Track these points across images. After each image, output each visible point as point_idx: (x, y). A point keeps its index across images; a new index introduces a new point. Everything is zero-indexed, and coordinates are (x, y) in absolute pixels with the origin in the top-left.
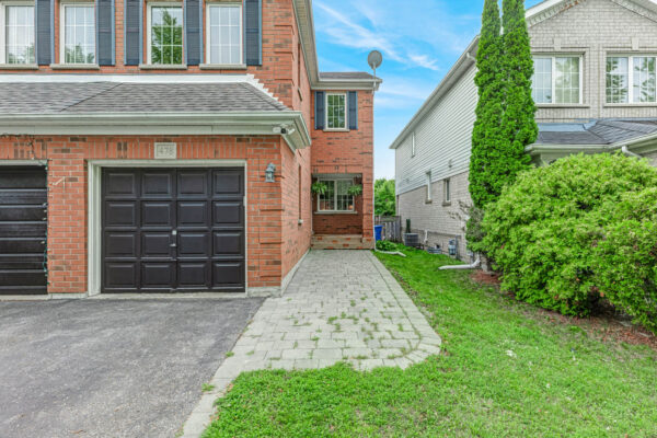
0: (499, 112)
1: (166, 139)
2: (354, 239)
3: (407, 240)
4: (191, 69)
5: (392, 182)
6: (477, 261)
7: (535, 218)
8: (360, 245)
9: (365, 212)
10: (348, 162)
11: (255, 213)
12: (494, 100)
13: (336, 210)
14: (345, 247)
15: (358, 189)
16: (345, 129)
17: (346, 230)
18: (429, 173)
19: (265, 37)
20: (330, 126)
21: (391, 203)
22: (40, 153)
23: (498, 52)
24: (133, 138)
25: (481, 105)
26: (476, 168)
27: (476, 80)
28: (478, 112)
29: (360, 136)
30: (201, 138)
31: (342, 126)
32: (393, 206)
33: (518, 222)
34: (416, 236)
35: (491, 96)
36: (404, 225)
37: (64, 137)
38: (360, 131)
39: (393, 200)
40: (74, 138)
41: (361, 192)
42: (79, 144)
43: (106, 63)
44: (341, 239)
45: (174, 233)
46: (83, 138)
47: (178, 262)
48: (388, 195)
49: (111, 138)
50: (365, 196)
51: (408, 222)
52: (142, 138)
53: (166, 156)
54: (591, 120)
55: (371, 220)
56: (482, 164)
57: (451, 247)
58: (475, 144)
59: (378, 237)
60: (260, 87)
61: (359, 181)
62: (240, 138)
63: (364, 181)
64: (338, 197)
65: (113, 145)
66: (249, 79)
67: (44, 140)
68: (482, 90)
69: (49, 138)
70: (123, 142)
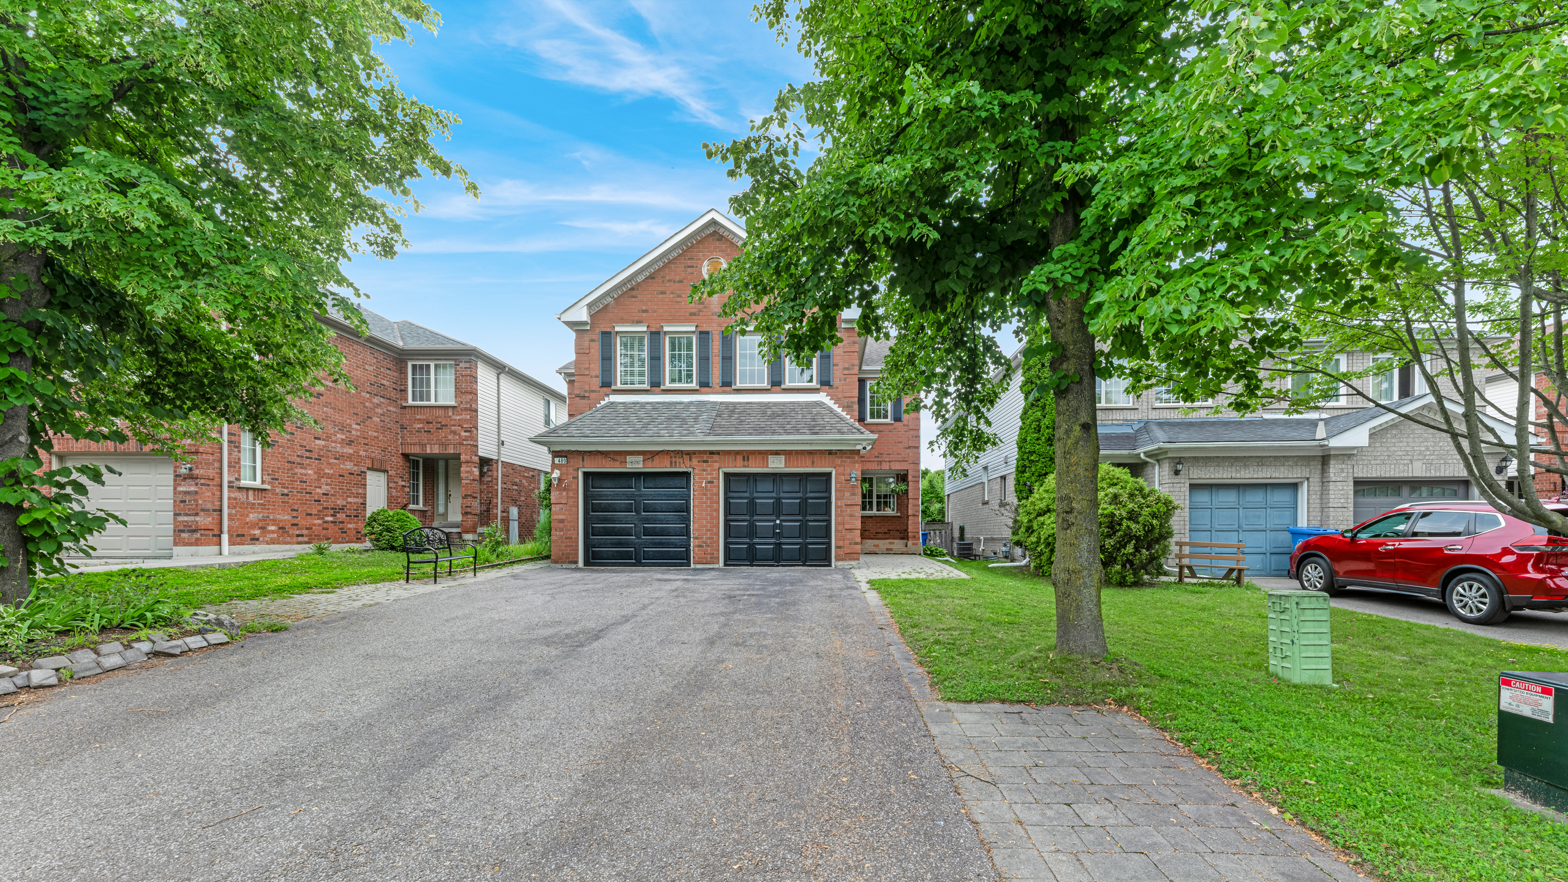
0: (1039, 420)
1: (777, 453)
2: (898, 544)
3: (960, 549)
4: (775, 388)
5: (940, 473)
6: (1028, 559)
7: (1049, 511)
8: (905, 549)
9: (910, 512)
10: (892, 457)
11: (841, 507)
12: (1036, 409)
13: (874, 512)
14: (889, 552)
15: (903, 487)
16: (888, 420)
17: (887, 535)
18: (986, 468)
19: (835, 361)
20: (872, 416)
21: (938, 506)
22: (688, 463)
23: (1040, 366)
24: (753, 452)
25: (1025, 412)
26: (1021, 470)
27: (1021, 388)
28: (1022, 419)
29: (906, 428)
30: (802, 452)
31: (886, 417)
32: (941, 512)
33: (1039, 515)
34: (971, 544)
35: (1033, 405)
36: (957, 534)
37: (704, 452)
38: (905, 422)
39: (941, 501)
40: (712, 453)
41: (907, 490)
42: (716, 457)
43: (704, 385)
44: (883, 544)
45: (778, 522)
46: (718, 453)
47: (780, 544)
48: (933, 494)
49: (737, 453)
50: (910, 495)
51: (962, 529)
52: (760, 452)
53: (777, 465)
54: (1140, 421)
55: (917, 524)
56: (1024, 466)
57: (1004, 549)
58: (1020, 448)
59: (924, 541)
60: (830, 403)
61: (902, 478)
62: (830, 452)
63: (910, 478)
64: (878, 497)
65: (739, 458)
66: (822, 397)
67: (690, 454)
68: (1026, 398)
69: (694, 452)
70: (746, 455)
